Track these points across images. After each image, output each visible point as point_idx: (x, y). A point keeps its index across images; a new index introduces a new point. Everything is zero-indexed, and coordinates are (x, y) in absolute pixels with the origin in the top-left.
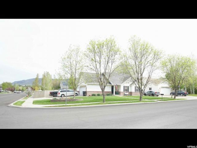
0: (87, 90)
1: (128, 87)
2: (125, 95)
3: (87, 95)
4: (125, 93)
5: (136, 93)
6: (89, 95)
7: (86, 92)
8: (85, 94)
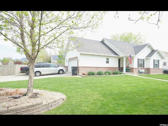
0: (80, 65)
1: (144, 60)
2: (140, 73)
3: (80, 74)
4: (140, 70)
5: (155, 70)
6: (84, 74)
7: (77, 67)
8: (76, 72)
